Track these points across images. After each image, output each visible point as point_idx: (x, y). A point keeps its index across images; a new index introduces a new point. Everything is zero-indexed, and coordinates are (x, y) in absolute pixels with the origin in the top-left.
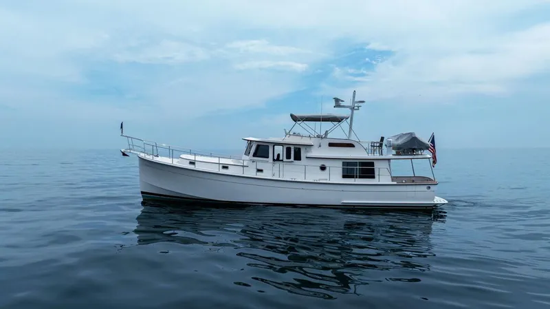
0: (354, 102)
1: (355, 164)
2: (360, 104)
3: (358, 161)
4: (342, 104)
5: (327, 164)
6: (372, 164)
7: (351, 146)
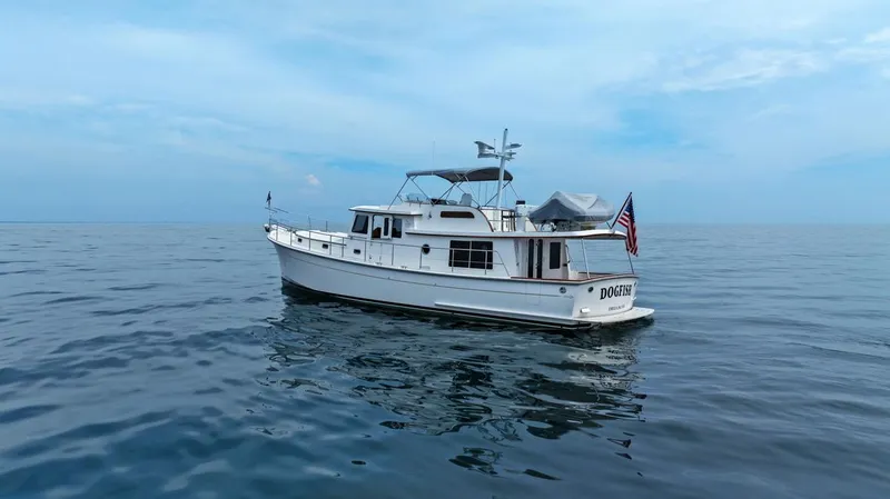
0: (504, 147)
1: (465, 244)
2: (513, 150)
3: (471, 240)
4: (487, 151)
5: (432, 243)
6: (490, 246)
7: (469, 215)
